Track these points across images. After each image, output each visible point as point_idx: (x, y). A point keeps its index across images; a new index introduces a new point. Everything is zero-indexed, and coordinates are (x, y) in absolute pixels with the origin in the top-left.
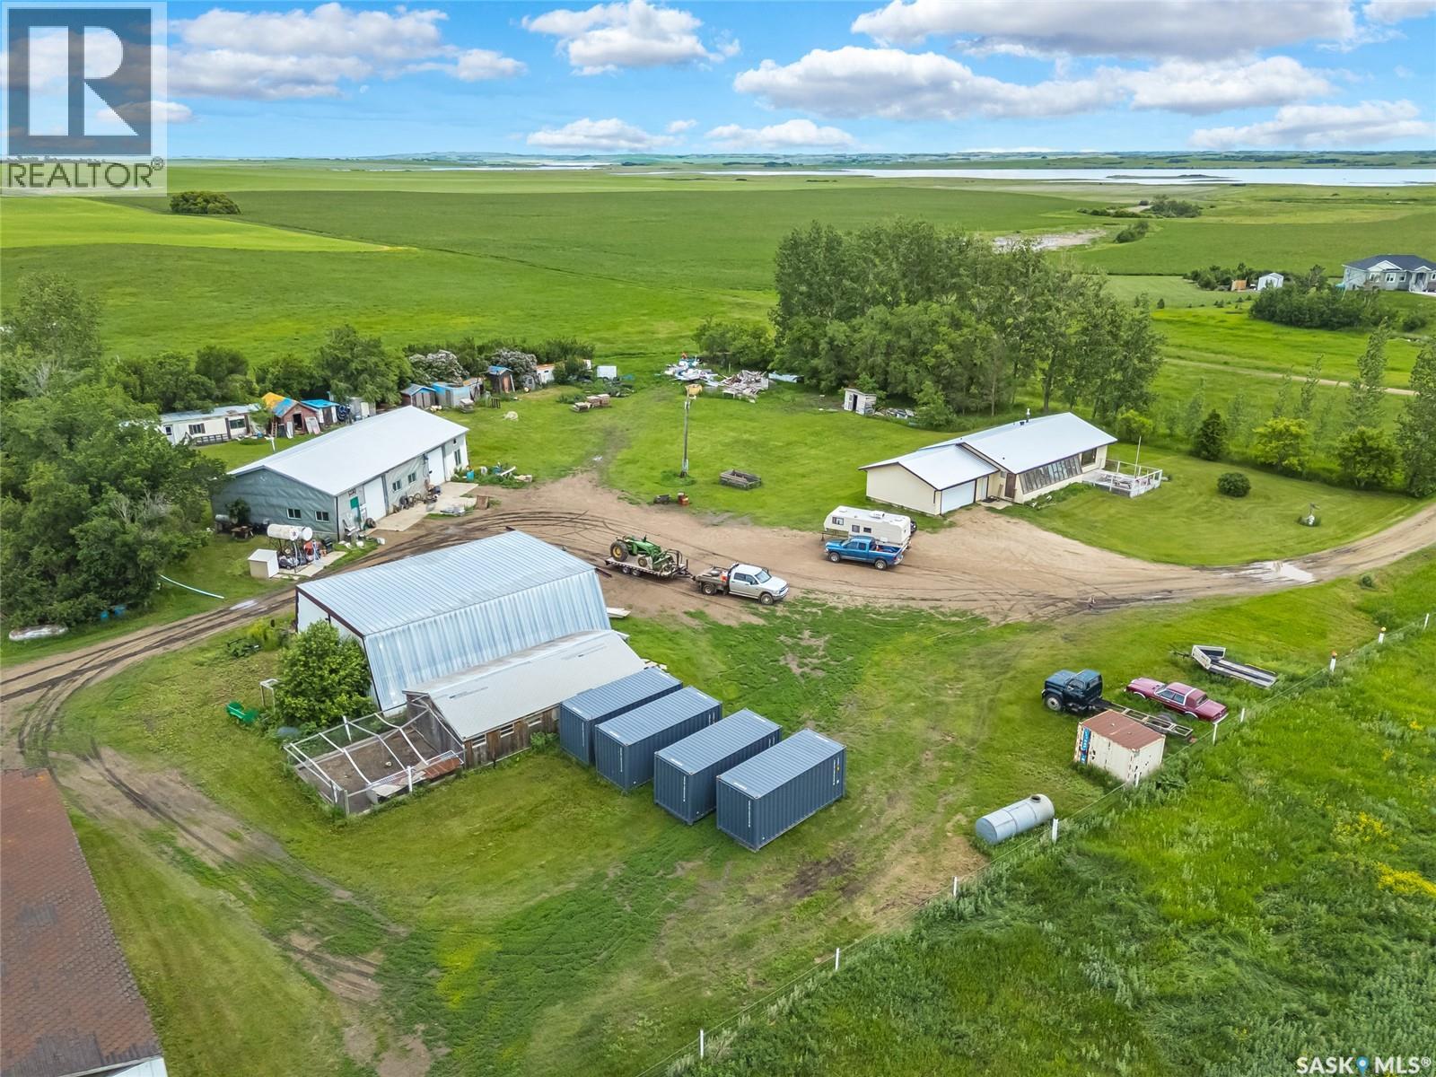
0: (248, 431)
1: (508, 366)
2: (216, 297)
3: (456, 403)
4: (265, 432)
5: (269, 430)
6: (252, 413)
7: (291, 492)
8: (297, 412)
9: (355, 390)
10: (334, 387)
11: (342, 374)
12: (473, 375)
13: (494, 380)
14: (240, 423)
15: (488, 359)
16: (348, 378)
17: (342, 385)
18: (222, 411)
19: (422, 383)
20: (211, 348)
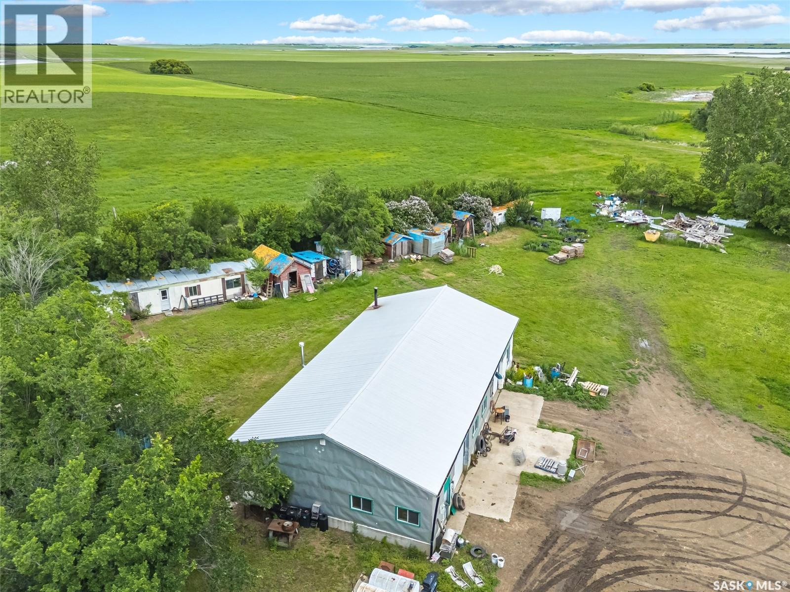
0: (244, 291)
1: (470, 211)
2: (187, 134)
3: (432, 252)
4: (259, 290)
5: (264, 288)
6: (248, 271)
7: (362, 475)
8: (293, 270)
9: (346, 242)
10: (324, 240)
11: (332, 226)
12: (441, 220)
13: (460, 225)
14: (237, 283)
15: (451, 203)
16: (338, 230)
17: (334, 238)
18: (218, 268)
19: (400, 232)
20: (206, 201)
